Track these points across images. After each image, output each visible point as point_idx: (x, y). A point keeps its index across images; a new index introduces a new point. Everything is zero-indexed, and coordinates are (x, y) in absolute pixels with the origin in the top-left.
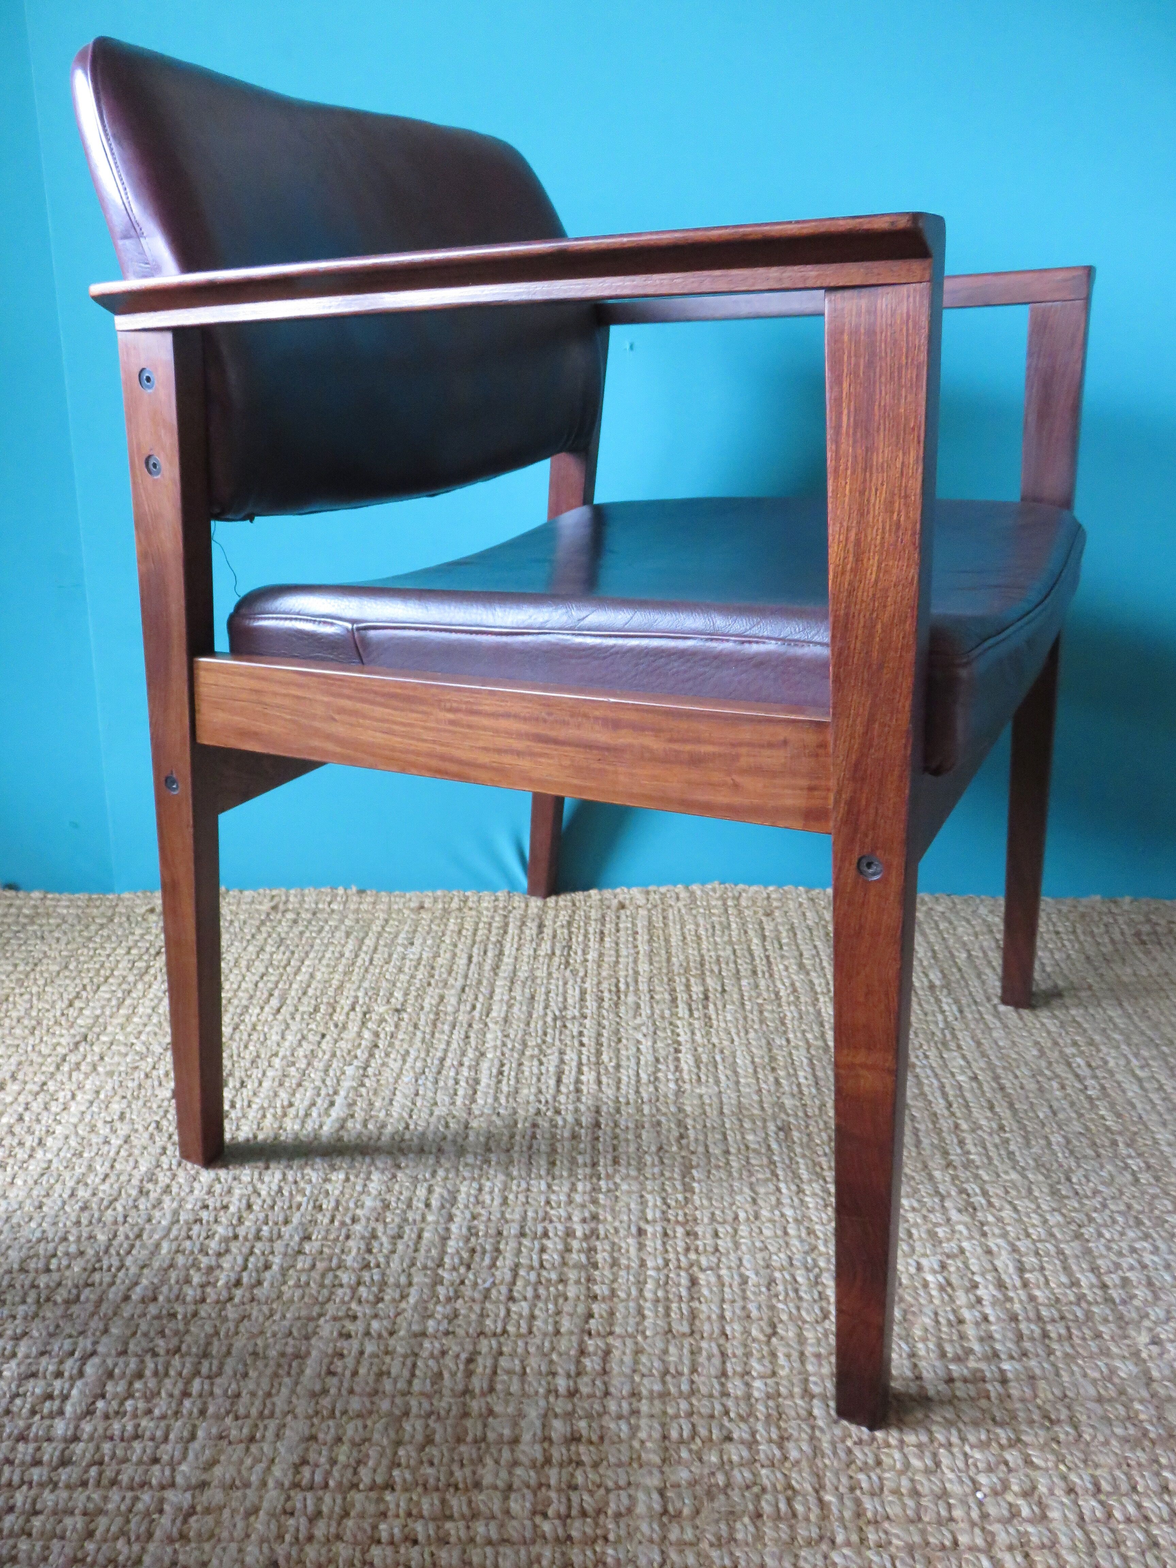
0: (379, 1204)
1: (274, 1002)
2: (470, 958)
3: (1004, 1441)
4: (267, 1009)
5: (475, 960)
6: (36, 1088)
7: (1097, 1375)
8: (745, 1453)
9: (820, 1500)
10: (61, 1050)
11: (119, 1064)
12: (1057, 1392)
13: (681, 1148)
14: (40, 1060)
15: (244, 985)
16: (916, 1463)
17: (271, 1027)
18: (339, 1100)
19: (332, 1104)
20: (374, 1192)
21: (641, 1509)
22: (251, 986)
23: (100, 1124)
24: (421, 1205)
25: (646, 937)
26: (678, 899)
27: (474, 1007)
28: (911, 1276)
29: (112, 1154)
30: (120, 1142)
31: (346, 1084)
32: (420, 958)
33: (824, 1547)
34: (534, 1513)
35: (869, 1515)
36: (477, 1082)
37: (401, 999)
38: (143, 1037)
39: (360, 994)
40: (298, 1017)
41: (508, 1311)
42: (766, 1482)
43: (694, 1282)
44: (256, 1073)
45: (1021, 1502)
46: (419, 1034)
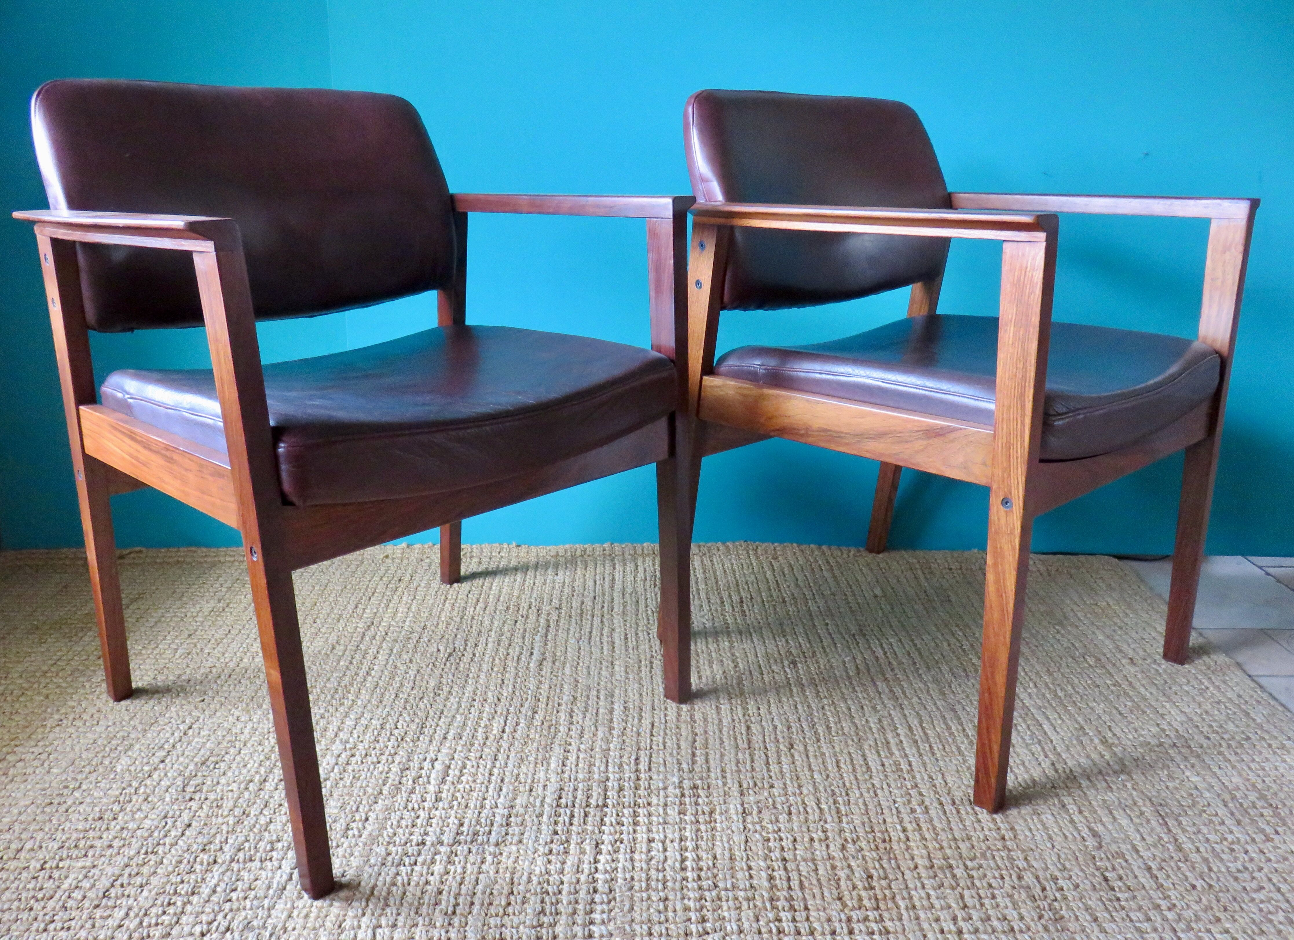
0: (572, 698)
1: (481, 604)
2: (595, 582)
3: (909, 787)
4: (478, 608)
5: (598, 582)
6: (354, 648)
7: (957, 762)
8: (782, 792)
9: (820, 809)
10: (360, 630)
11: (398, 636)
12: (937, 769)
13: (736, 672)
14: (349, 635)
15: (459, 596)
16: (866, 795)
17: (483, 617)
18: (536, 652)
19: (532, 654)
20: (567, 693)
21: (732, 811)
22: (464, 597)
23: (399, 665)
24: (595, 699)
25: (701, 571)
26: (718, 550)
27: (603, 607)
28: (863, 726)
29: (412, 678)
30: (415, 672)
31: (537, 645)
32: (564, 582)
33: (822, 823)
34: (679, 813)
35: (844, 813)
36: (613, 643)
37: (558, 603)
38: (407, 623)
39: (533, 600)
40: (498, 612)
41: (652, 740)
42: (792, 802)
43: (748, 728)
45: (917, 807)
46: (573, 620)
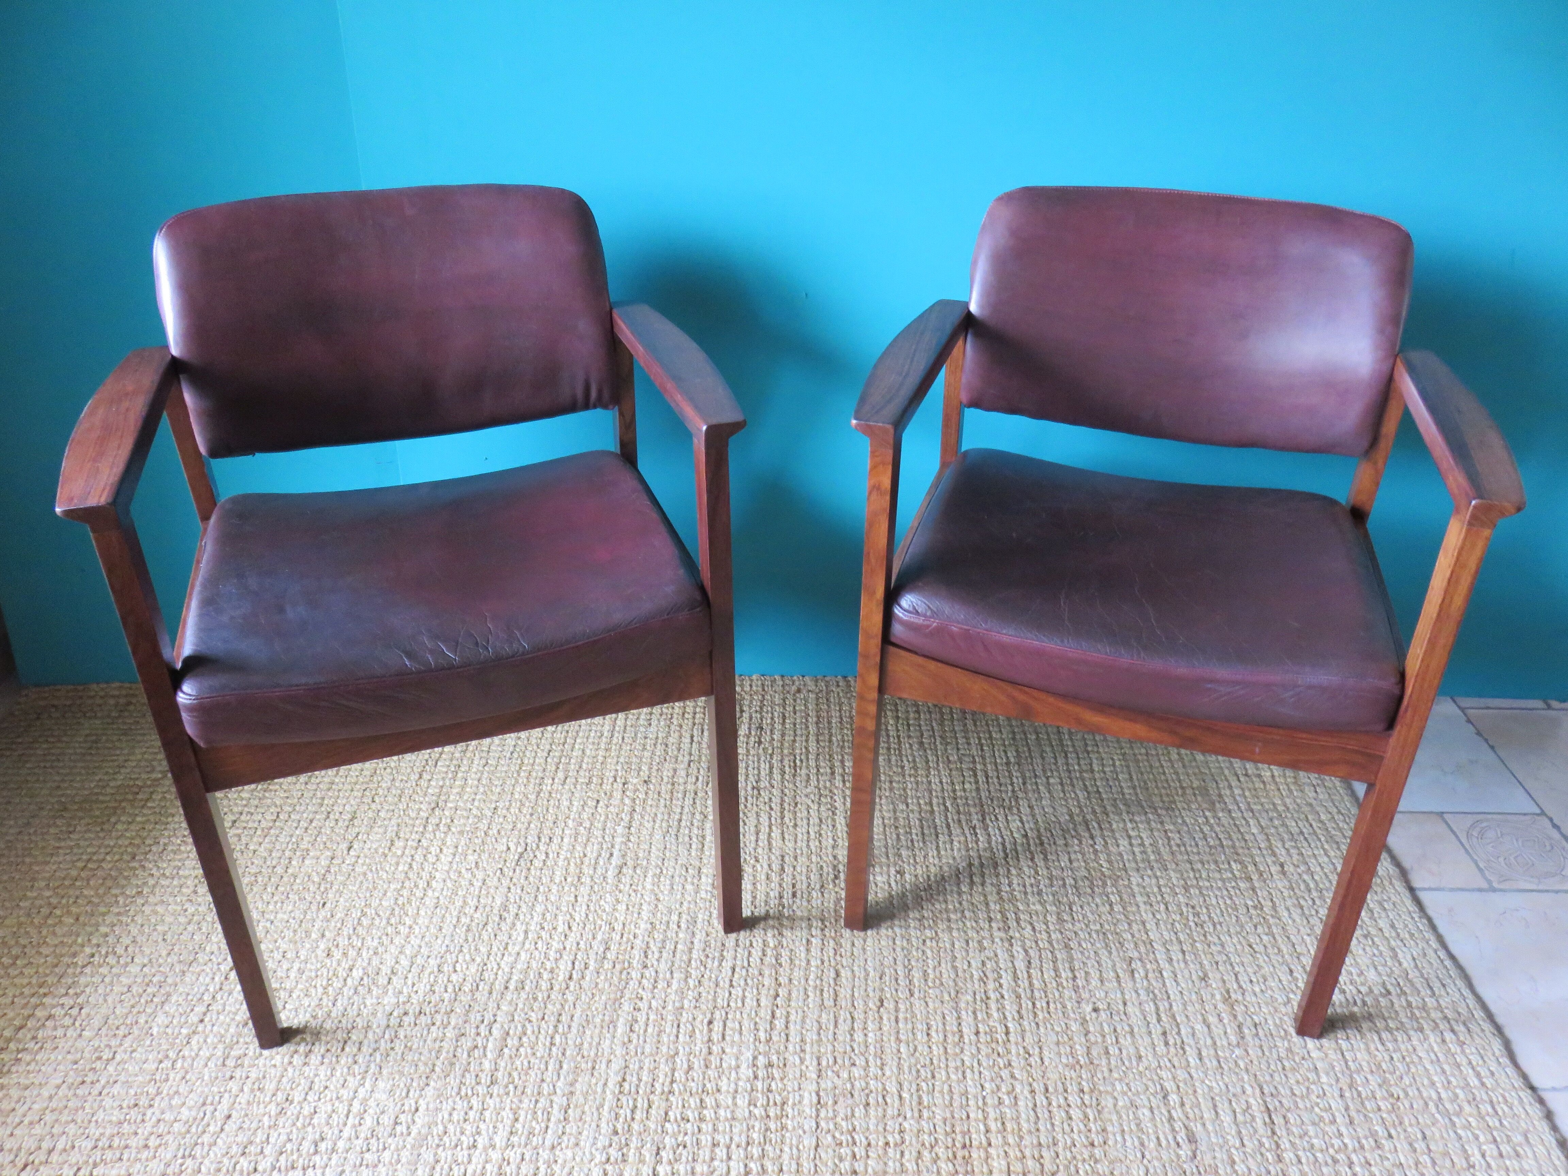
0: (649, 926)
1: (561, 775)
2: (692, 737)
3: (1002, 1066)
4: (556, 780)
5: (695, 739)
6: (415, 844)
8: (862, 1073)
9: (900, 1097)
10: (424, 814)
11: (465, 825)
12: (1036, 1039)
13: (835, 885)
14: (411, 822)
15: (537, 760)
16: (953, 1077)
17: (562, 794)
18: (616, 853)
19: (611, 855)
20: (645, 918)
21: (806, 1101)
22: (542, 761)
23: (463, 871)
24: (675, 927)
25: (815, 719)
26: (838, 686)
27: (697, 779)
28: (965, 971)
29: (476, 893)
30: (480, 884)
31: (618, 840)
32: (657, 738)
33: (900, 1119)
34: (750, 1104)
35: (926, 1104)
36: (703, 837)
37: (647, 773)
38: (476, 803)
39: (619, 768)
40: (578, 787)
41: (730, 994)
42: (872, 1088)
43: (838, 974)
44: (558, 832)
45: (1005, 1097)
46: (662, 801)
